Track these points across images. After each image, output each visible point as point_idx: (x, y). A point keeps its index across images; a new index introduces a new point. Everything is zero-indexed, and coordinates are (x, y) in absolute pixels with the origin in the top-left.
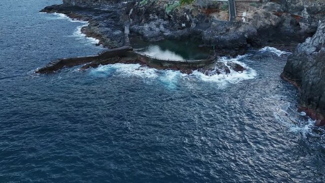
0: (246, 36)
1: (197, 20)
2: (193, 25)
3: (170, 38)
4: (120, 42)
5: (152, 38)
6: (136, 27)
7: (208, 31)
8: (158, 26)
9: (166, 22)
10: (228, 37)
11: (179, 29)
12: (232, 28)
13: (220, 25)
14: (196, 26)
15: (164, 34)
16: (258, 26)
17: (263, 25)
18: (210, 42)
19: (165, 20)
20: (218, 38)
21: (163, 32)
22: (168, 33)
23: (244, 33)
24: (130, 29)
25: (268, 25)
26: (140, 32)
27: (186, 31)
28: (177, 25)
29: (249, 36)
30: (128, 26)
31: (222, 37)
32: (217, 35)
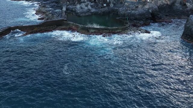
0: (150, 11)
1: (115, 2)
2: (112, 5)
3: (95, 14)
4: (59, 16)
5: (82, 13)
6: (71, 7)
7: (122, 8)
8: (87, 6)
9: (92, 4)
10: (137, 11)
11: (101, 8)
12: (140, 6)
13: (131, 4)
14: (114, 6)
15: (91, 11)
16: (159, 4)
17: (162, 4)
18: (124, 15)
19: (92, 2)
20: (130, 13)
21: (90, 10)
22: (93, 10)
23: (149, 9)
24: (66, 8)
25: (165, 4)
26: (74, 10)
27: (106, 8)
28: (100, 5)
29: (152, 11)
30: (65, 6)
31: (133, 12)
32: (130, 10)
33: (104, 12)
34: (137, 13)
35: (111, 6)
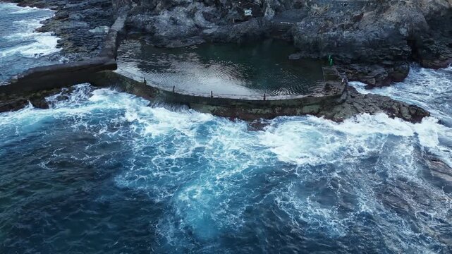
0: (403, 31)
1: (278, 3)
2: (269, 13)
3: (218, 41)
4: (96, 48)
5: (175, 38)
6: (139, 18)
7: (306, 23)
8: (191, 15)
9: (208, 9)
10: (359, 33)
11: (237, 21)
12: (368, 15)
13: (333, 9)
14: (276, 14)
15: (205, 31)
16: (426, 9)
17: (434, 8)
18: (316, 46)
19: (207, 5)
20: (335, 38)
21: (200, 28)
22: (211, 29)
23: (398, 25)
24: (126, 23)
25: (443, 8)
26: (148, 27)
27: (254, 23)
28: (233, 13)
29: (411, 32)
30: (125, 16)
31: (346, 34)
32: (335, 30)
33: (245, 36)
34: (361, 37)
35: (266, 14)
